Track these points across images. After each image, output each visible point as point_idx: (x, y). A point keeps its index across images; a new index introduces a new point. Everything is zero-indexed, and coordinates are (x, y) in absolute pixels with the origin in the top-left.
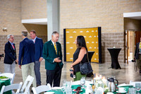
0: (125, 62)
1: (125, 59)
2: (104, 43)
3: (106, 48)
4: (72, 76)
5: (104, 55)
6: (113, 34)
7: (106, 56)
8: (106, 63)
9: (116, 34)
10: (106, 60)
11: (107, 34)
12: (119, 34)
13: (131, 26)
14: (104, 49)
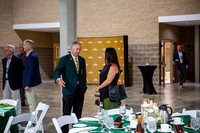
0: (160, 84)
1: (161, 81)
2: (132, 58)
3: (134, 66)
4: (97, 103)
5: (131, 75)
6: (144, 46)
7: (134, 77)
8: (134, 86)
9: (149, 46)
10: (134, 82)
11: (136, 46)
12: (153, 45)
13: (169, 35)
14: (132, 67)
